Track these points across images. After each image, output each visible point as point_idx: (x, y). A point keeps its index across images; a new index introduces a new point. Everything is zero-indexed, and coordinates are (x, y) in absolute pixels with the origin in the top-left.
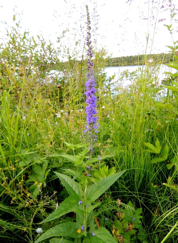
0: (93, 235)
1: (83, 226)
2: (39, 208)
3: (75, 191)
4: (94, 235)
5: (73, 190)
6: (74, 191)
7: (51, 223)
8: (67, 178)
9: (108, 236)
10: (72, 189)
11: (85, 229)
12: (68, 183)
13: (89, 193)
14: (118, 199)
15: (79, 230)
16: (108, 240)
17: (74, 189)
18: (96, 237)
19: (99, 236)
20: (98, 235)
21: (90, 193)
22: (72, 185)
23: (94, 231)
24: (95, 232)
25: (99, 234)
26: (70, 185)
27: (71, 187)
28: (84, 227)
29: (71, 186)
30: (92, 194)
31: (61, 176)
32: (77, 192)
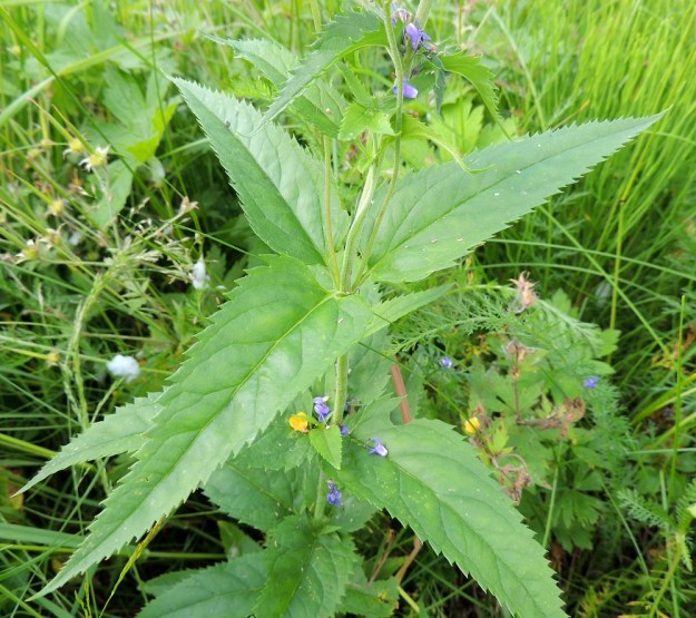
0: (377, 454)
1: (325, 399)
2: (107, 273)
3: (292, 205)
4: (384, 453)
5: (281, 198)
6: (281, 201)
7: (179, 341)
8: (249, 116)
9: (470, 473)
10: (273, 188)
11: (335, 414)
12: (253, 150)
13: (384, 223)
14: (521, 278)
15: (301, 414)
16: (463, 498)
17: (285, 193)
18: (396, 468)
19: (410, 465)
20: (404, 454)
21: (394, 227)
22: (273, 165)
23: (384, 431)
24: (389, 438)
25: (416, 455)
26: (260, 160)
27: (265, 177)
28: (328, 404)
29: (270, 171)
30: (401, 232)
31: (209, 106)
32: (304, 214)
